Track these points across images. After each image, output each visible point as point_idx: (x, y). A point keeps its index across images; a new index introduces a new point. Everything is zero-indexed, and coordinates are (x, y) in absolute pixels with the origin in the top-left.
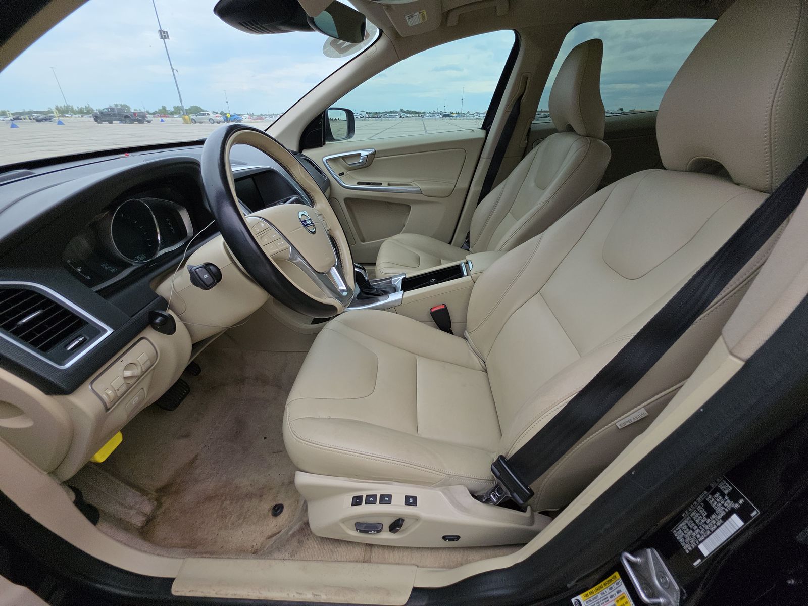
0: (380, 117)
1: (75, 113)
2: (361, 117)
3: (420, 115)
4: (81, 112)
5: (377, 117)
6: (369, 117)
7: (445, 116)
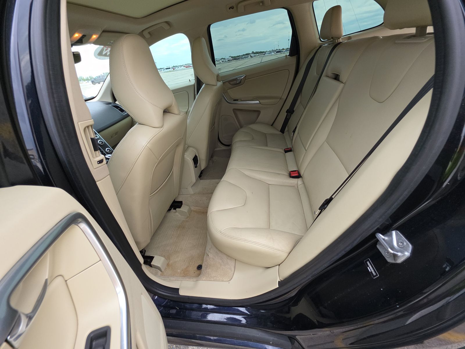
0: (239, 59)
1: (84, 80)
2: (228, 61)
3: (263, 54)
4: (87, 80)
5: (237, 59)
6: (232, 60)
7: (278, 52)
